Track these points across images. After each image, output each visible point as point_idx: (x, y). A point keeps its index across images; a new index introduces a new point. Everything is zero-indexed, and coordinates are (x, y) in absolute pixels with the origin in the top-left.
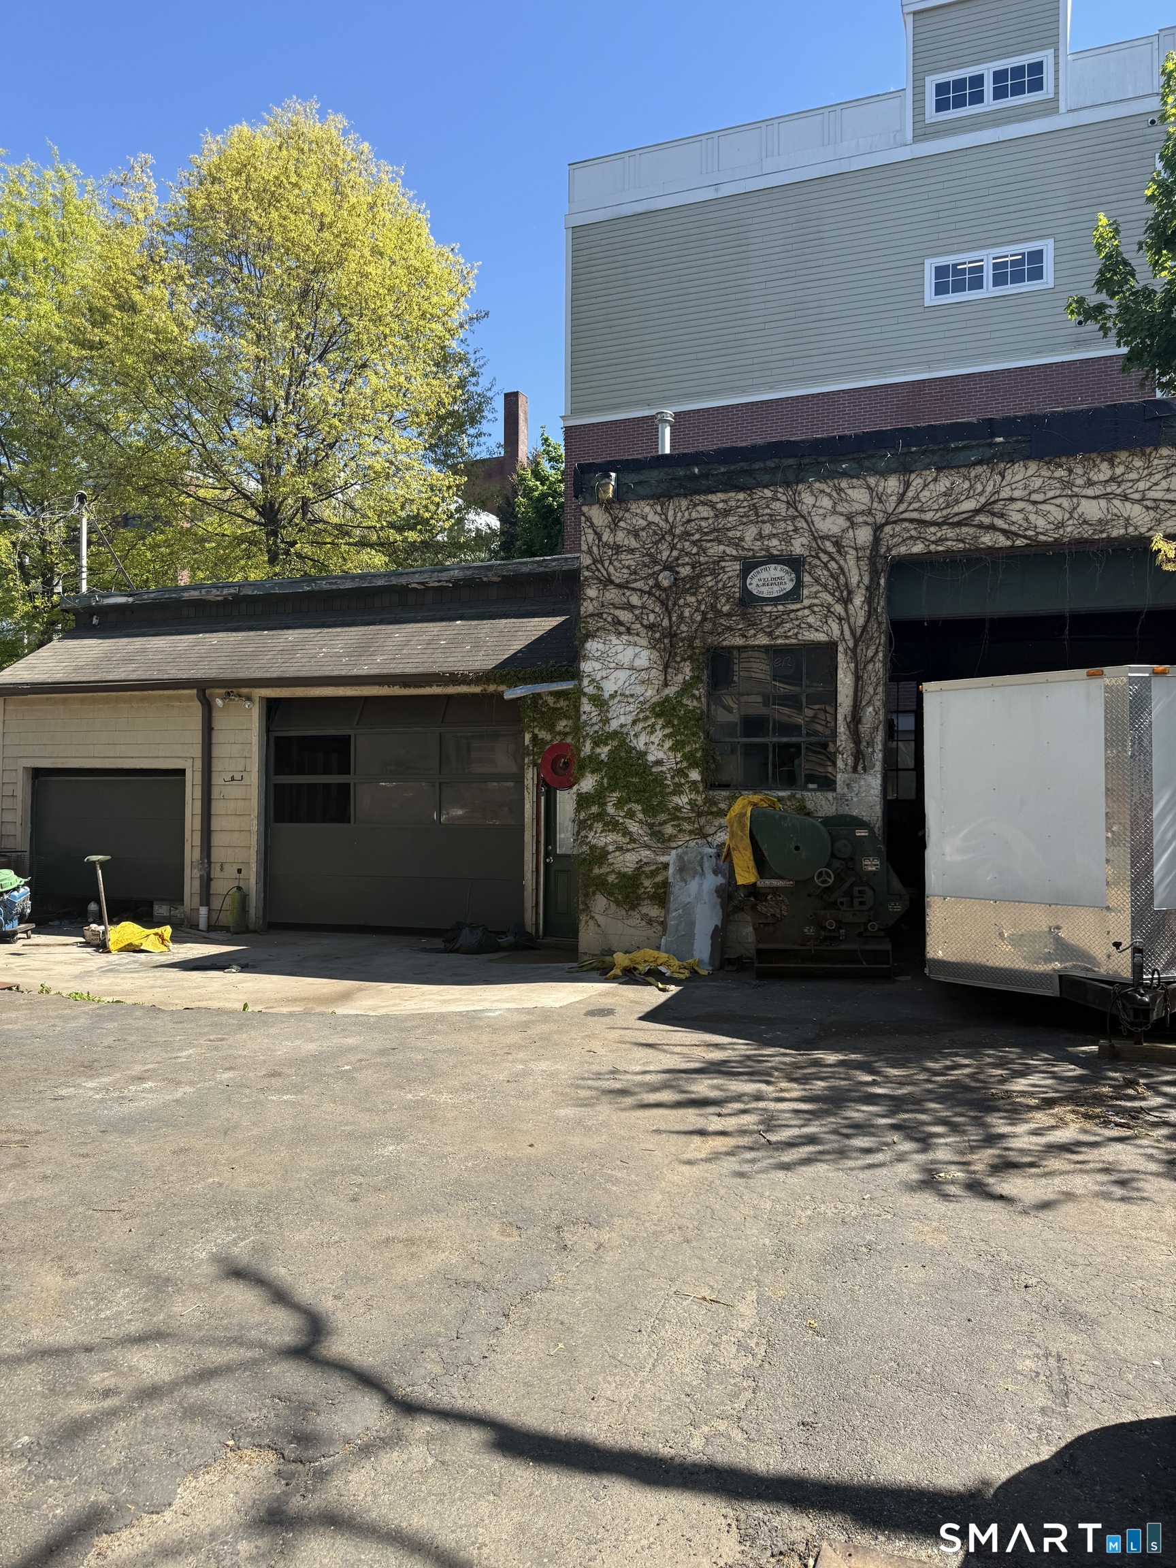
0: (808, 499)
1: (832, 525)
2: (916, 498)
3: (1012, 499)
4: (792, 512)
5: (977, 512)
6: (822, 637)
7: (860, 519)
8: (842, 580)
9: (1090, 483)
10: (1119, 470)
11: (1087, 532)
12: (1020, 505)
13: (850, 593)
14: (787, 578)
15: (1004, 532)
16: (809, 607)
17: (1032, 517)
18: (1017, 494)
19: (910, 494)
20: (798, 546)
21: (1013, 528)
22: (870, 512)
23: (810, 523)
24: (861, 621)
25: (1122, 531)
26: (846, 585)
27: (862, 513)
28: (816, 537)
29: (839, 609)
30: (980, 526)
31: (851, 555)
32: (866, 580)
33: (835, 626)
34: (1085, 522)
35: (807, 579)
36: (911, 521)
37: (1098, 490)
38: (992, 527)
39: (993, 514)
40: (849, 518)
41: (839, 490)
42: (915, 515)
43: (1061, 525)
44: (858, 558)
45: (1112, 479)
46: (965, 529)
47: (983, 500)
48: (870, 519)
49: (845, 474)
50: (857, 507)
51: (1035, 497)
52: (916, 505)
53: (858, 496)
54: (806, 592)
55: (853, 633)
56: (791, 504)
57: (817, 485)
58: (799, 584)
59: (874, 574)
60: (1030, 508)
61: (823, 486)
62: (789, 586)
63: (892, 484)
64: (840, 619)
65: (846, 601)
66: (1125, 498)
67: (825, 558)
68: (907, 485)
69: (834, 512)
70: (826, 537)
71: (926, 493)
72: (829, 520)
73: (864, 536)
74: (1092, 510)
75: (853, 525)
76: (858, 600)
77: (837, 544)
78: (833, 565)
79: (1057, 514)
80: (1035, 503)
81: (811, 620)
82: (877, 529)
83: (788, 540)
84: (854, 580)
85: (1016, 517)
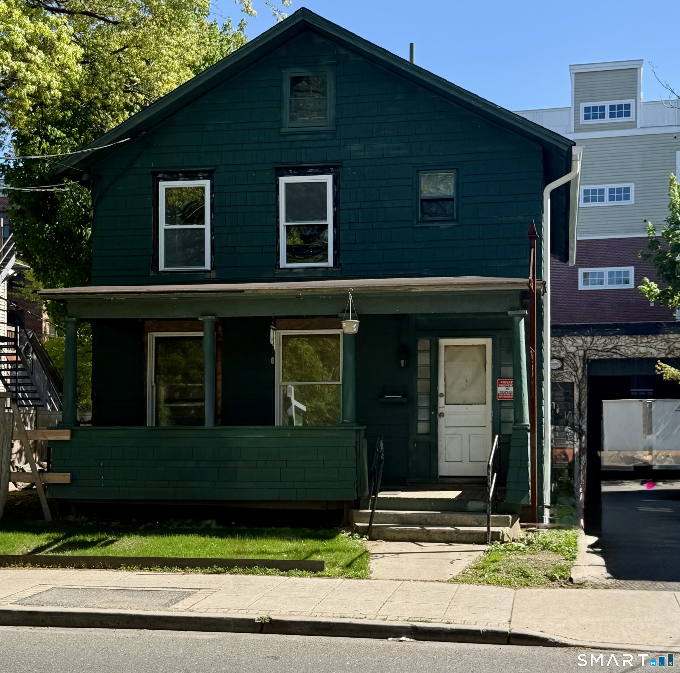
0: (565, 341)
1: (572, 349)
2: (596, 343)
3: (621, 346)
4: (560, 344)
5: (612, 348)
6: (570, 381)
7: (580, 348)
8: (575, 365)
9: (642, 343)
10: (649, 340)
11: (641, 356)
12: (624, 347)
13: (578, 369)
14: (559, 364)
15: (620, 354)
16: (566, 372)
17: (627, 351)
18: (623, 344)
19: (594, 342)
20: (562, 355)
21: (622, 353)
22: (582, 346)
23: (566, 348)
24: (581, 377)
25: (650, 356)
26: (577, 366)
27: (581, 346)
28: (568, 353)
29: (574, 373)
30: (613, 352)
31: (578, 358)
32: (582, 366)
33: (573, 378)
34: (641, 353)
35: (565, 364)
36: (594, 350)
37: (644, 345)
38: (616, 353)
39: (616, 349)
40: (577, 347)
41: (574, 339)
42: (595, 348)
43: (634, 353)
44: (580, 359)
45: (648, 342)
46: (609, 353)
47: (614, 345)
48: (583, 348)
49: (576, 335)
50: (579, 345)
51: (628, 345)
52: (595, 345)
53: (580, 342)
54: (565, 368)
55: (578, 380)
56: (560, 342)
57: (568, 338)
58: (563, 366)
59: (584, 364)
60: (626, 348)
61: (569, 338)
62: (560, 366)
63: (589, 339)
64: (575, 376)
65: (576, 371)
66: (651, 347)
67: (570, 358)
68: (593, 339)
69: (573, 345)
70: (570, 353)
71: (598, 343)
72: (571, 348)
73: (581, 353)
74: (643, 350)
75: (578, 350)
76: (580, 371)
77: (574, 355)
78: (572, 361)
79: (633, 350)
80: (628, 347)
81: (566, 376)
82: (585, 351)
83: (559, 353)
84: (579, 365)
85: (623, 350)
